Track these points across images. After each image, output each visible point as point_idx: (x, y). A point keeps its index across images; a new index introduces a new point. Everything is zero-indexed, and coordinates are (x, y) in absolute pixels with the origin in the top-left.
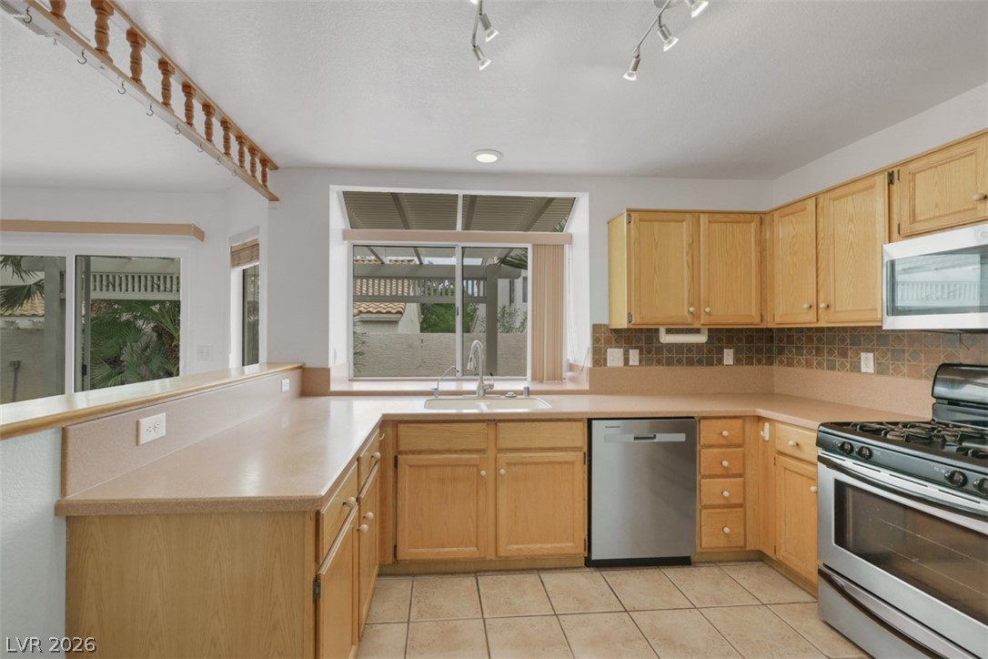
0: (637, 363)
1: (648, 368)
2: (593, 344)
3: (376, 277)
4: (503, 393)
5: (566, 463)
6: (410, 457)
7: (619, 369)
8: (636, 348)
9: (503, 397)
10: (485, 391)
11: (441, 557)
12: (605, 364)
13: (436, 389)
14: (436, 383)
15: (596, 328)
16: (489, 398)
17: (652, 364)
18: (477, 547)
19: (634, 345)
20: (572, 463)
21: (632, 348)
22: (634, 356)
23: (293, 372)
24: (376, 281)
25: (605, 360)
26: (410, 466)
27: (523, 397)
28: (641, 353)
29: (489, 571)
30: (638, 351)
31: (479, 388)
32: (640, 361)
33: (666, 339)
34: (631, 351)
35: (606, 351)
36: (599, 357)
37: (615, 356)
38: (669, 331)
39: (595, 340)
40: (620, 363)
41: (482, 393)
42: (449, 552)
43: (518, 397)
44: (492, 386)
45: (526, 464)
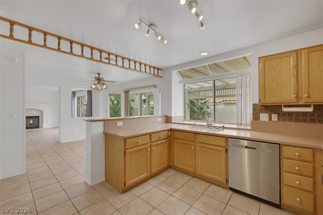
0: (276, 120)
1: (283, 122)
2: (253, 111)
3: (225, 89)
4: (215, 127)
5: (219, 151)
6: (177, 140)
7: (266, 122)
8: (276, 113)
9: (215, 128)
10: (209, 126)
11: (183, 168)
12: (259, 119)
13: (195, 124)
14: (195, 122)
15: (254, 105)
16: (210, 128)
17: (286, 121)
18: (192, 168)
19: (275, 112)
20: (221, 151)
21: (274, 113)
22: (275, 117)
23: (163, 117)
24: (221, 91)
25: (259, 118)
26: (176, 142)
27: (222, 129)
28: (278, 116)
29: (197, 178)
30: (277, 115)
31: (207, 124)
32: (278, 119)
33: (285, 110)
34: (272, 115)
35: (259, 114)
36: (256, 117)
37: (264, 117)
38: (285, 106)
39: (254, 110)
40: (267, 119)
41: (208, 126)
42: (185, 168)
43: (220, 129)
44: (212, 124)
45: (210, 149)
